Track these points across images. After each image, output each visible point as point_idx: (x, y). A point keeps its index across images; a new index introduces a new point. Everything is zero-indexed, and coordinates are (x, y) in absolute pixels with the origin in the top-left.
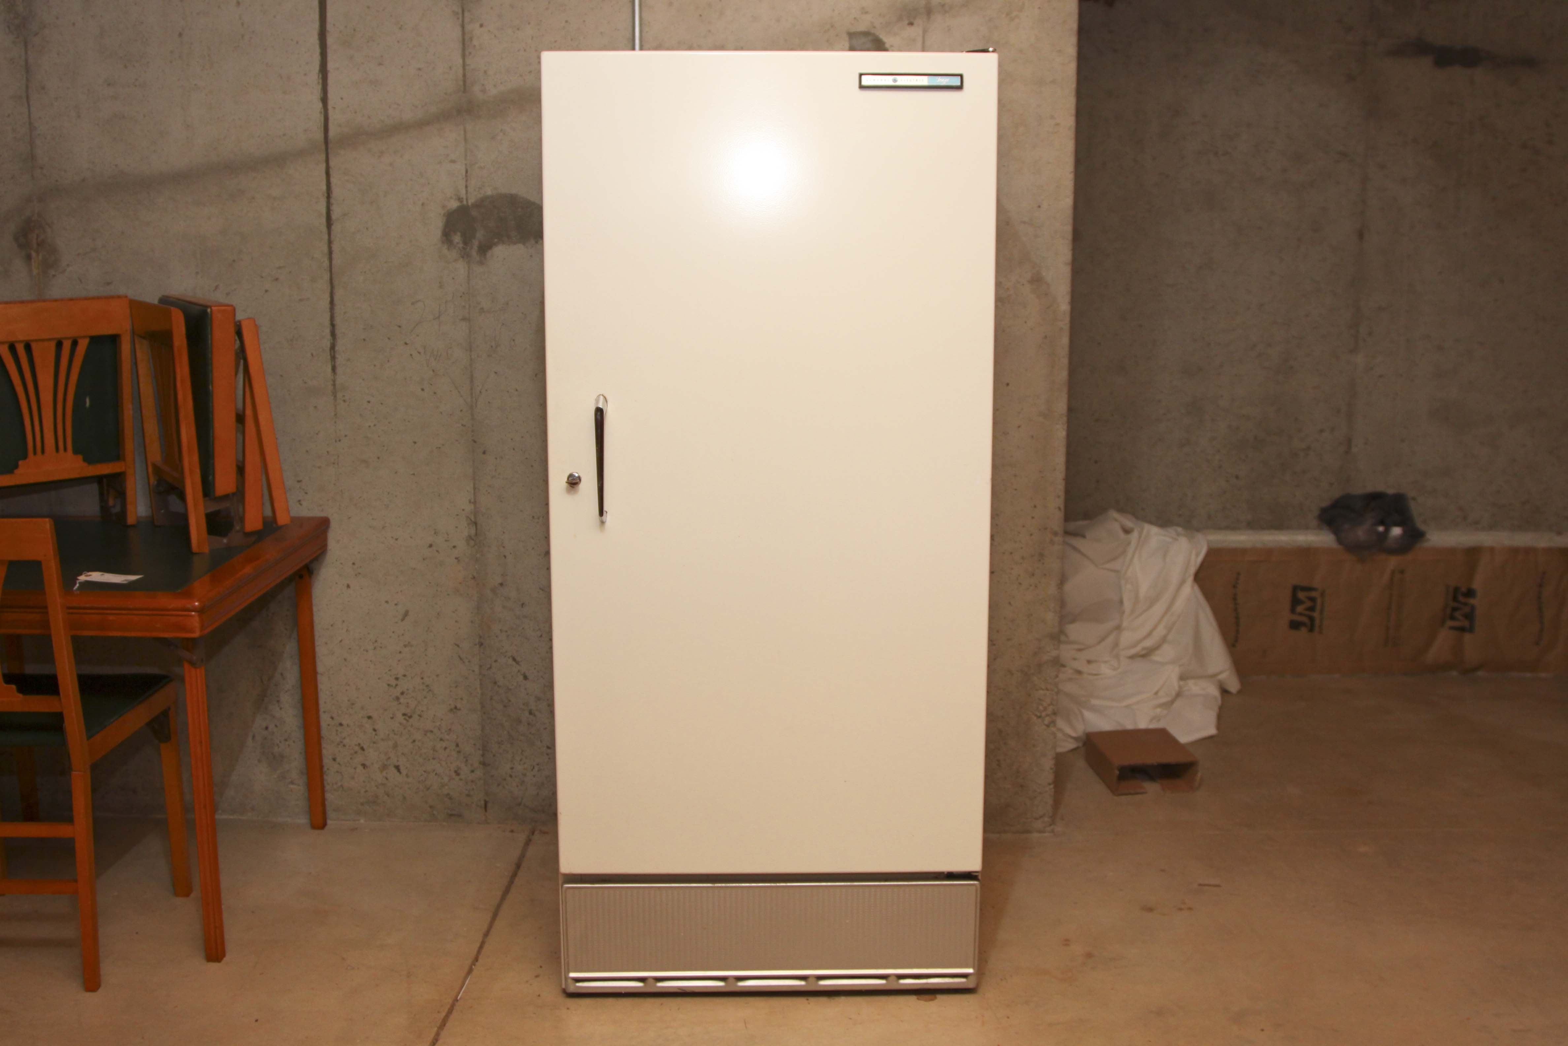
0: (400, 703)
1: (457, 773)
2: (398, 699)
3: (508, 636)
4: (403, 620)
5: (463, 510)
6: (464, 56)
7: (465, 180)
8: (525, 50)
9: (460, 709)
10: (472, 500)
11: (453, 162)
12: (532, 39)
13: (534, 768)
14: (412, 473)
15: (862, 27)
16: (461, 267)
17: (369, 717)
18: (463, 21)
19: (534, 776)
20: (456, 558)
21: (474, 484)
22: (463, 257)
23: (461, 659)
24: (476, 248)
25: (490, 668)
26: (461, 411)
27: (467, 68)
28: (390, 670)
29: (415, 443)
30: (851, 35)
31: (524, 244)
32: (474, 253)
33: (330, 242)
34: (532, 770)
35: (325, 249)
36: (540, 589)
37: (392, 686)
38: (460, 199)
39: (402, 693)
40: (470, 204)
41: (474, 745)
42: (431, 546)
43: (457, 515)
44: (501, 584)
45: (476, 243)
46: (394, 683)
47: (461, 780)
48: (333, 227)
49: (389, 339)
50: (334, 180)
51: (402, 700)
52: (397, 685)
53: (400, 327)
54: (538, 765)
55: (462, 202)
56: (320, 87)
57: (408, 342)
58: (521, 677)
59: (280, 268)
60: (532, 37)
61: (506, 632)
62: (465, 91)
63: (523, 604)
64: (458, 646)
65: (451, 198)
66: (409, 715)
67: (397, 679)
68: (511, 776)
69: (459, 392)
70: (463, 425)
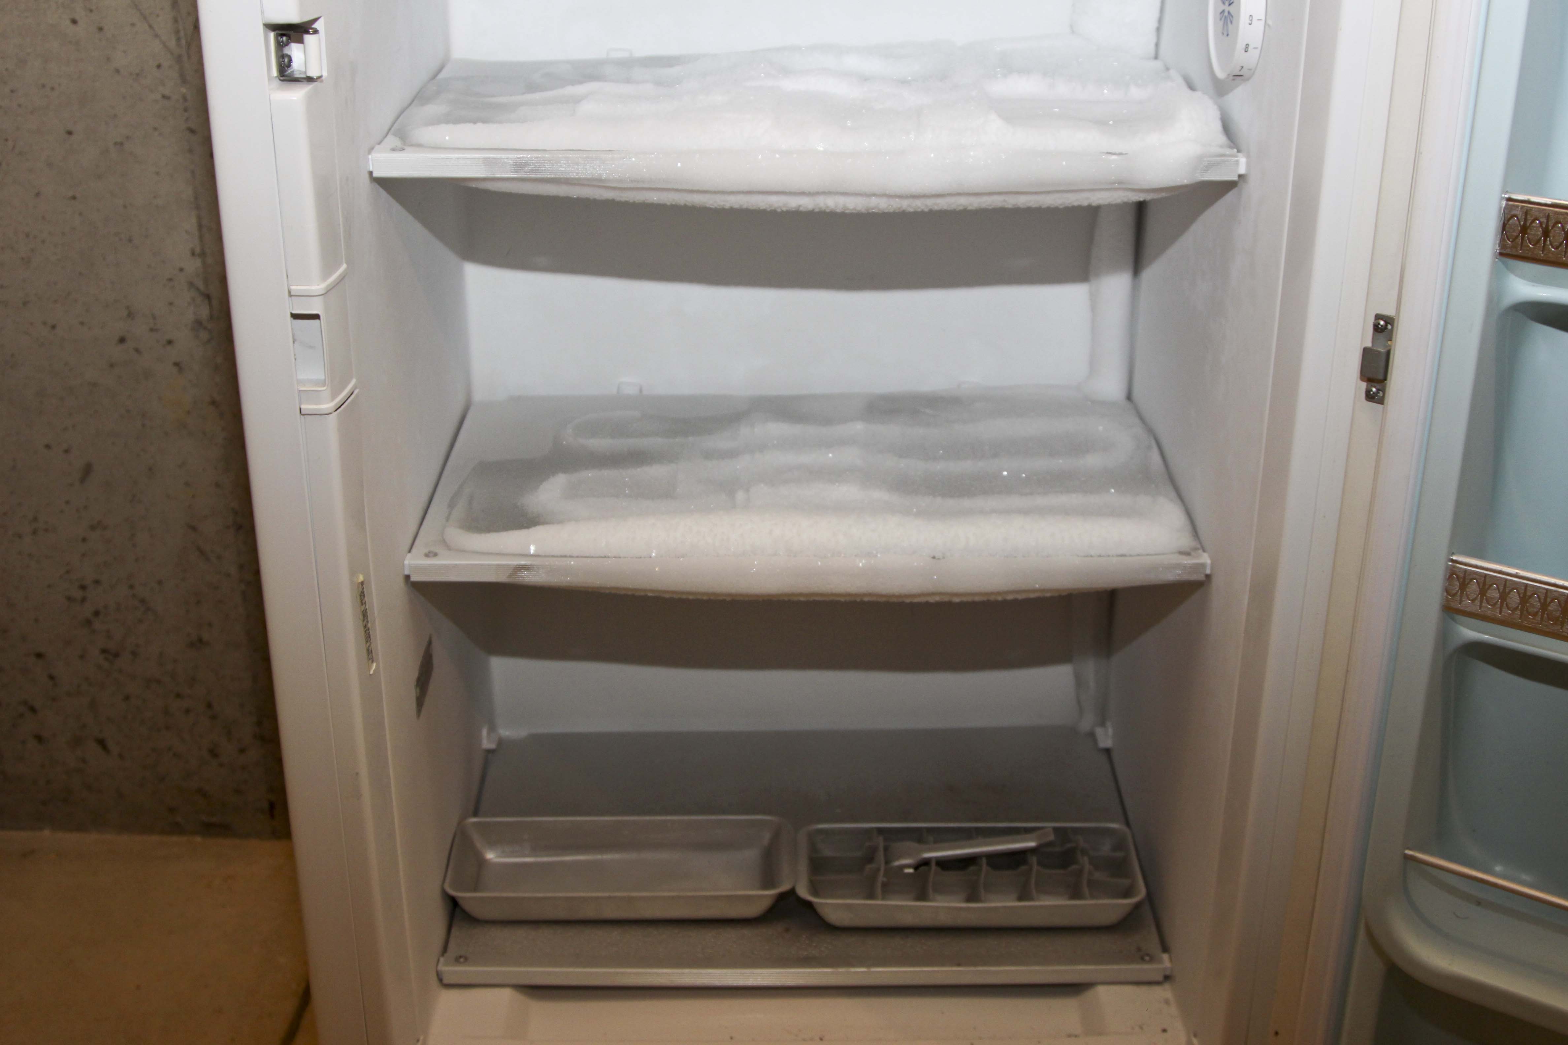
0: (94, 631)
1: (214, 753)
2: (88, 623)
4: (83, 480)
5: (181, 270)
9: (207, 644)
10: (198, 250)
14: (70, 194)
17: (39, 656)
20: (176, 364)
21: (199, 219)
23: (202, 552)
26: (159, 66)
28: (68, 572)
29: (70, 133)
37: (75, 600)
39: (97, 613)
41: (241, 705)
42: (122, 340)
43: (170, 280)
46: (78, 594)
47: (222, 765)
51: (97, 626)
52: (84, 600)
64: (194, 529)
66: (113, 651)
67: (83, 587)
69: (150, 26)
70: (164, 97)
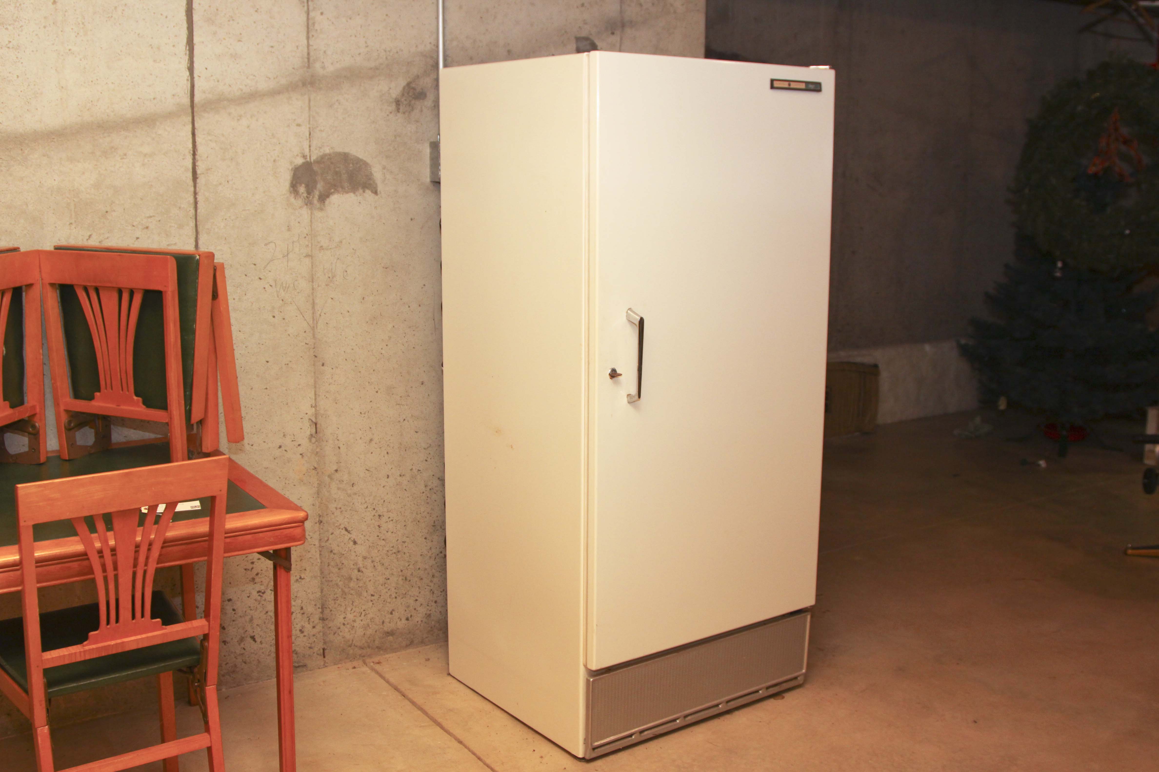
0: (255, 583)
2: (253, 579)
3: (341, 512)
5: (307, 414)
6: (308, 38)
7: (308, 141)
8: (356, 36)
9: (304, 579)
10: (314, 405)
11: (299, 125)
12: (361, 27)
13: (361, 614)
14: (265, 387)
15: (584, 34)
16: (305, 212)
17: (230, 600)
18: (308, 9)
19: (362, 620)
20: (301, 454)
21: (315, 392)
22: (307, 205)
24: (317, 197)
25: (328, 540)
26: (305, 332)
27: (310, 47)
29: (268, 362)
30: (578, 39)
31: (354, 193)
32: (315, 201)
33: (195, 193)
34: (360, 616)
35: (191, 199)
36: (366, 470)
37: (249, 570)
38: (304, 157)
39: (257, 574)
40: (312, 160)
41: (315, 605)
42: (280, 447)
43: (302, 418)
44: (336, 471)
45: (317, 193)
46: (250, 566)
47: (305, 636)
48: (198, 181)
49: (246, 275)
50: (198, 140)
51: (257, 580)
52: (252, 568)
53: (255, 265)
54: (364, 610)
55: (306, 159)
56: (187, 57)
57: (261, 278)
58: (352, 543)
59: (151, 217)
60: (361, 26)
61: (340, 508)
62: (309, 67)
63: (353, 484)
65: (297, 155)
66: (263, 591)
68: (344, 624)
69: (303, 316)
70: (306, 344)
